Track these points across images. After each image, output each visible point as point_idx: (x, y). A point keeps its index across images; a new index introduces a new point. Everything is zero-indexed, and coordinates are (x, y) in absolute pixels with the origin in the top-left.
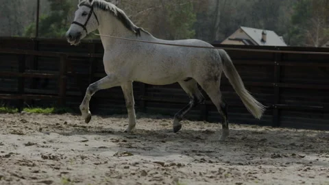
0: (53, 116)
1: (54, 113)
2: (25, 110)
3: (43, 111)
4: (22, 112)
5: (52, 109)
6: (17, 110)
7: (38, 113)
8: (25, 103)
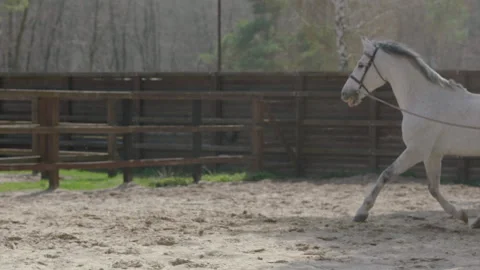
0: (243, 187)
1: (246, 180)
2: (205, 179)
3: (231, 178)
4: (200, 182)
5: (244, 174)
6: (192, 179)
7: (223, 181)
8: (204, 167)
